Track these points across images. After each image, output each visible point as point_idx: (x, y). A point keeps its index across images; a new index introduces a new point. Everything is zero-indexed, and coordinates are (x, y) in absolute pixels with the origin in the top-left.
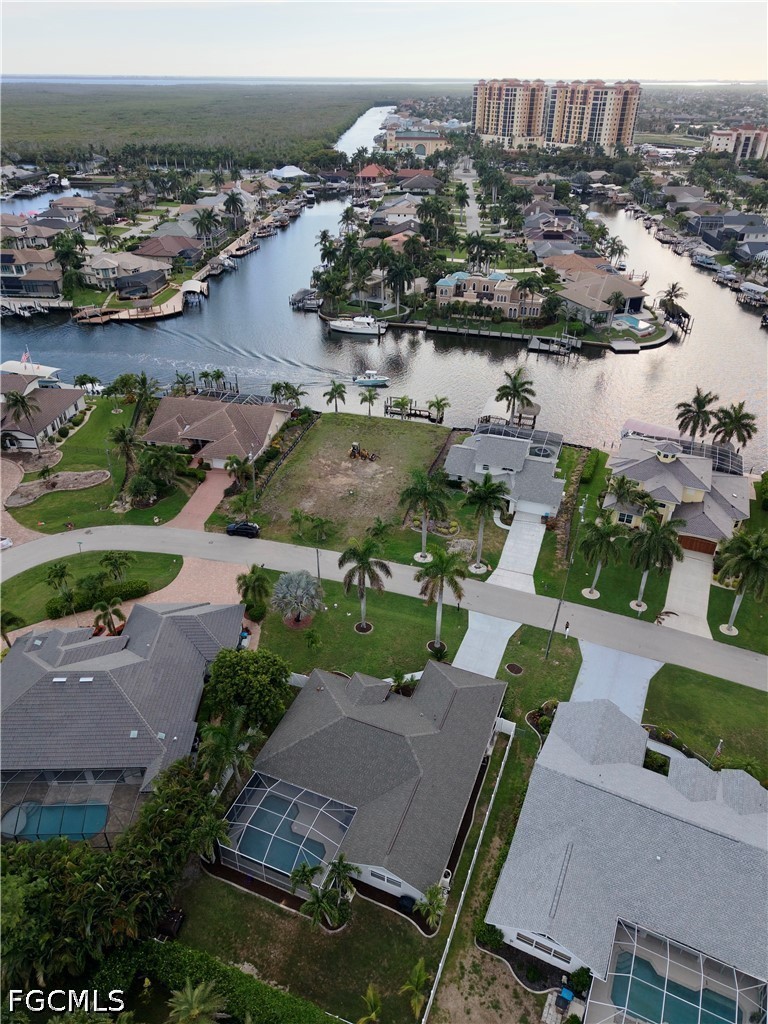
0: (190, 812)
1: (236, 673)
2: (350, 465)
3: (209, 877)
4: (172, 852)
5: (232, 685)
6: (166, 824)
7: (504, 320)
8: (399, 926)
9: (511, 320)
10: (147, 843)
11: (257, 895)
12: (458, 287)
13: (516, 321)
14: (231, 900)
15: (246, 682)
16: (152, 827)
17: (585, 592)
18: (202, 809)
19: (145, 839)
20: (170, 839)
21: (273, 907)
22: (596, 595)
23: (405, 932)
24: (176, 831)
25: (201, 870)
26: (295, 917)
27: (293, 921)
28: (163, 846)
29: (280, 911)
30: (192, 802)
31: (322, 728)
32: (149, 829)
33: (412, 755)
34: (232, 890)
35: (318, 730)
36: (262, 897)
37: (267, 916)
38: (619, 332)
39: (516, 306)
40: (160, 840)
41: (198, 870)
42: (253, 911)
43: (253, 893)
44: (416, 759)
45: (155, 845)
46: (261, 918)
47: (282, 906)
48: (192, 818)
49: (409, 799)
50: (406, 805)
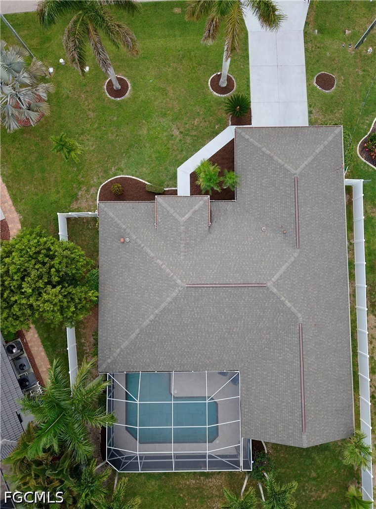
35: (156, 312)
44: (289, 305)
49: (299, 356)
50: (299, 365)
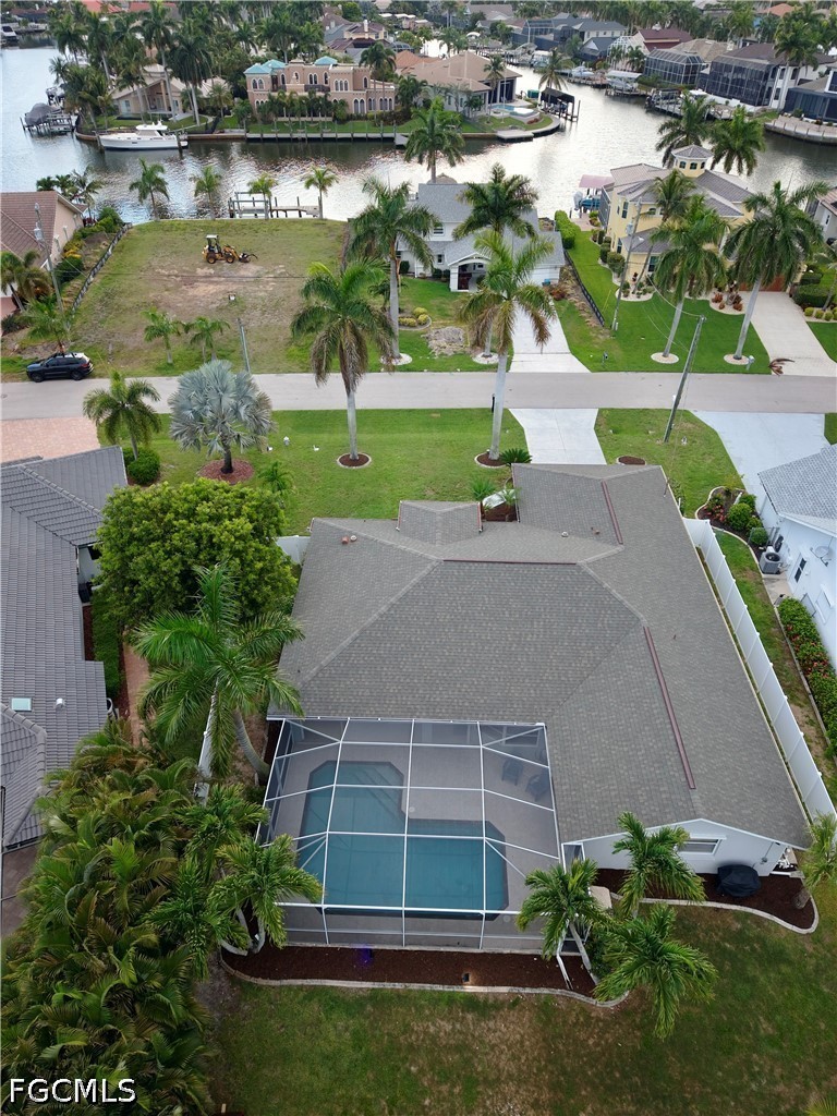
0: (179, 850)
1: (169, 529)
2: (212, 271)
3: (260, 988)
4: (170, 971)
5: (169, 554)
6: (123, 901)
7: (350, 118)
8: (740, 932)
9: (359, 118)
10: (81, 976)
11: (398, 986)
12: (274, 80)
13: (366, 118)
14: (341, 1024)
15: (198, 541)
16: (83, 923)
17: (657, 357)
18: (212, 828)
19: (72, 965)
20: (153, 938)
21: (451, 1000)
22: (673, 359)
23: (761, 940)
24: (158, 909)
25: (230, 977)
26: (515, 1003)
27: (513, 1015)
28: (138, 966)
29: (472, 1003)
30: (173, 822)
31: (400, 594)
32: (76, 936)
33: (607, 592)
34: (334, 1001)
35: (392, 600)
36: (415, 986)
37: (448, 1027)
38: (501, 120)
39: (361, 96)
40: (120, 954)
41: (225, 983)
42: (407, 1029)
43: (388, 985)
44: (619, 596)
45: (112, 970)
46: (434, 1039)
47: (469, 988)
48: (189, 862)
49: (653, 670)
50: (656, 683)
